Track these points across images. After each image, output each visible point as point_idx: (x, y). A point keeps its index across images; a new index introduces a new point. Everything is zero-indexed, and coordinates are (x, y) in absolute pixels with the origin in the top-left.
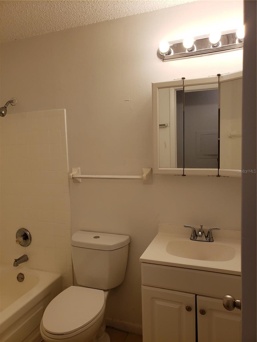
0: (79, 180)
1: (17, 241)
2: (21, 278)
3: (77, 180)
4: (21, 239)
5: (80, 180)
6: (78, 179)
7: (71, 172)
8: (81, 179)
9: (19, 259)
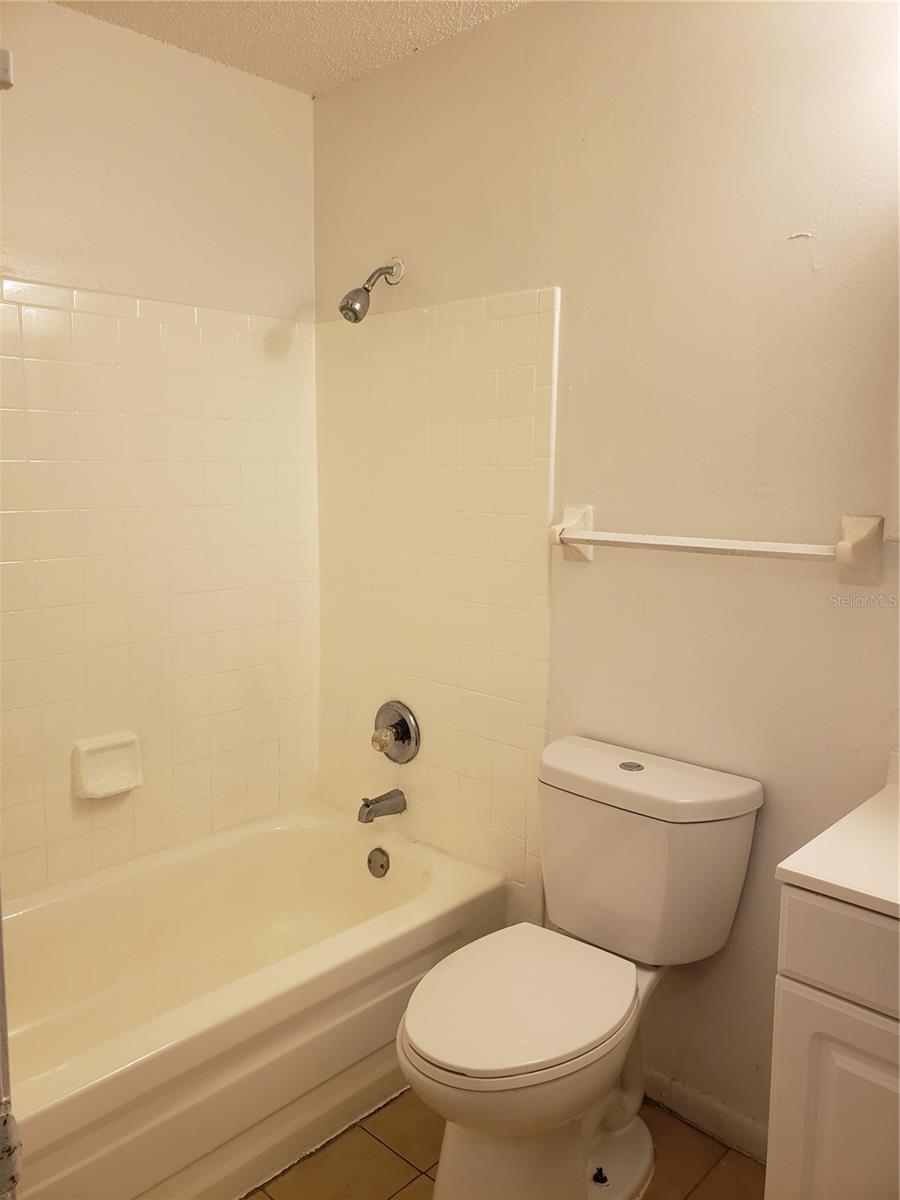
0: (583, 551)
1: (374, 740)
2: (379, 863)
3: (579, 552)
4: (388, 736)
5: (589, 551)
6: (580, 547)
7: (559, 518)
8: (592, 546)
9: (377, 801)
